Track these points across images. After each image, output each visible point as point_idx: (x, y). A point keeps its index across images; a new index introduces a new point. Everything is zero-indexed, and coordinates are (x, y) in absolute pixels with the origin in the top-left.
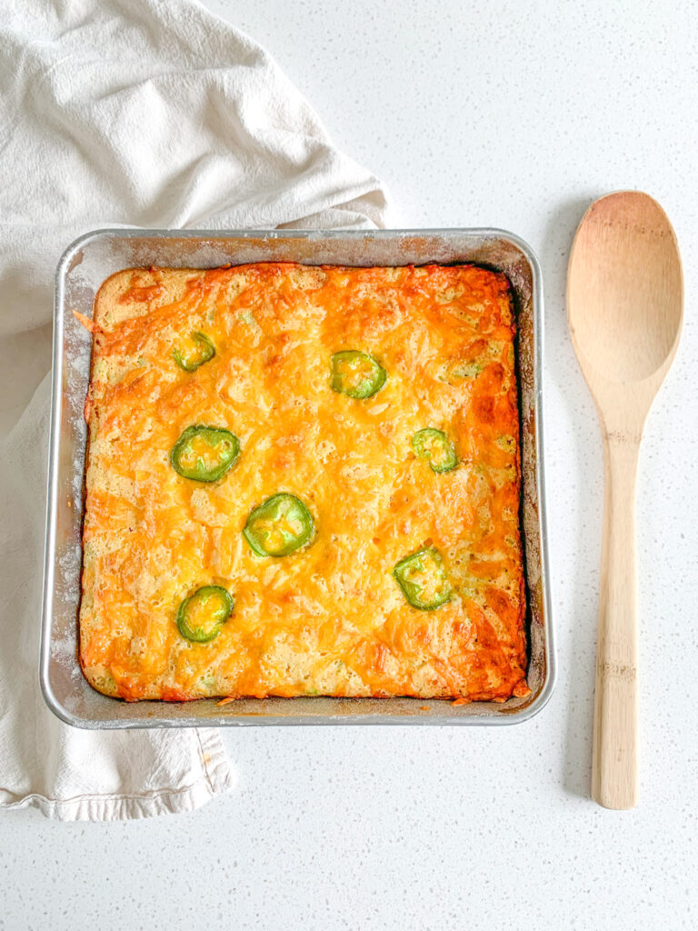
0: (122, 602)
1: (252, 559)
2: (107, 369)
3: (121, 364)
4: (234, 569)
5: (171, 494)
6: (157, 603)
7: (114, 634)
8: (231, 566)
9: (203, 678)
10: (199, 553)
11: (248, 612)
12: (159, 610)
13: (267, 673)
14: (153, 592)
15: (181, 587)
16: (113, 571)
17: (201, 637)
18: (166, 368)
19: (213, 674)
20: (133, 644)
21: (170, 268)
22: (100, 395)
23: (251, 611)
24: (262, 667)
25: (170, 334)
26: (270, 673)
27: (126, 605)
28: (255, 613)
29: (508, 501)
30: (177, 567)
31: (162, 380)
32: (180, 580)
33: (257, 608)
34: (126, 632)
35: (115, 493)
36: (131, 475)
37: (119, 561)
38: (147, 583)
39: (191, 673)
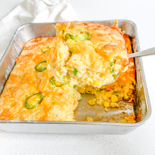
0: (10, 98)
1: (51, 85)
2: (24, 53)
3: (28, 52)
4: (45, 88)
5: (32, 73)
6: (20, 97)
7: (5, 107)
8: (44, 87)
9: (28, 118)
10: (36, 85)
11: (47, 99)
12: (21, 99)
13: (49, 116)
14: (20, 94)
15: (29, 94)
16: (11, 90)
17: (31, 107)
18: (39, 51)
19: (32, 117)
20: (10, 110)
21: (45, 37)
22: (21, 57)
23: (48, 98)
24: (48, 114)
25: (41, 46)
26: (50, 116)
27: (11, 99)
28: (49, 99)
29: (131, 75)
30: (29, 88)
31: (37, 53)
32: (29, 92)
33: (50, 98)
34: (9, 107)
35: (17, 74)
36: (23, 71)
37: (13, 88)
38: (19, 92)
39: (25, 117)
